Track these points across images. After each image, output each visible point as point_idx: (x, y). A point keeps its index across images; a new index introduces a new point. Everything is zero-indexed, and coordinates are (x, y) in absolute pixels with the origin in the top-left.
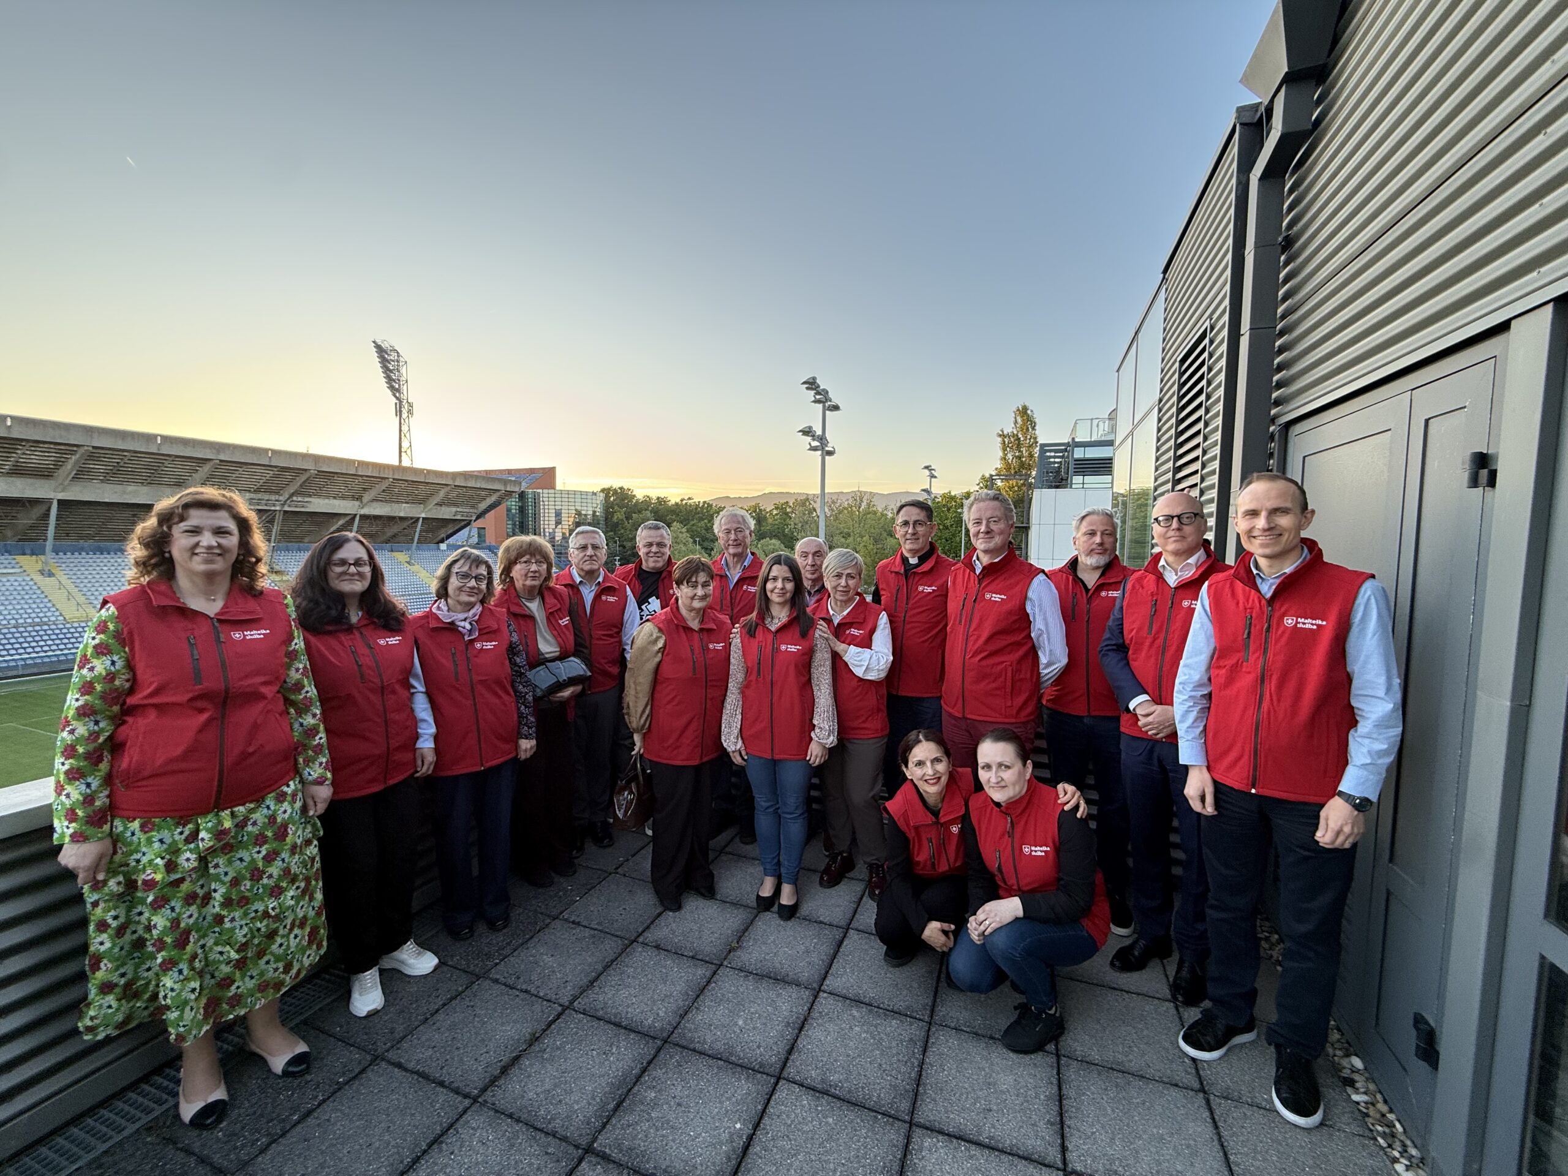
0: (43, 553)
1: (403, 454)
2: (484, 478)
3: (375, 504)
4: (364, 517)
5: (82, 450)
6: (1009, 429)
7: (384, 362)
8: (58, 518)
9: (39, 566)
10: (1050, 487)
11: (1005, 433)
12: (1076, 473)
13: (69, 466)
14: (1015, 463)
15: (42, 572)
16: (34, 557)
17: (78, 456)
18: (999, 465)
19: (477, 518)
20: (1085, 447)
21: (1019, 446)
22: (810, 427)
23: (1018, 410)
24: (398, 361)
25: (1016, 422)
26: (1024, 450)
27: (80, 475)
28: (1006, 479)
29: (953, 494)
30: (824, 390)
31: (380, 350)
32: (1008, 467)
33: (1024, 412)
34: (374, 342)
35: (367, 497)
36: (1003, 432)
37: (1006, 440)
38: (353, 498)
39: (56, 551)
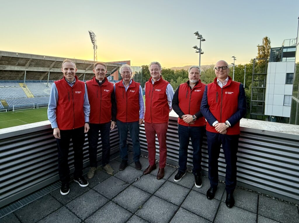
0: (24, 83)
1: (95, 58)
2: (113, 64)
3: (88, 71)
4: (86, 74)
5: (30, 60)
6: (261, 44)
7: (91, 36)
8: (26, 75)
9: (23, 85)
10: (275, 61)
11: (260, 45)
12: (284, 57)
13: (28, 63)
14: (263, 55)
15: (23, 87)
16: (22, 83)
17: (30, 61)
18: (257, 55)
19: (112, 74)
20: (287, 48)
21: (264, 50)
22: (196, 46)
23: (264, 38)
24: (94, 36)
25: (263, 42)
26: (266, 50)
27: (30, 65)
28: (259, 59)
29: (242, 65)
30: (200, 35)
31: (90, 33)
32: (260, 56)
33: (266, 38)
34: (89, 31)
35: (87, 69)
36: (259, 45)
37: (260, 48)
38: (84, 69)
39: (26, 82)
